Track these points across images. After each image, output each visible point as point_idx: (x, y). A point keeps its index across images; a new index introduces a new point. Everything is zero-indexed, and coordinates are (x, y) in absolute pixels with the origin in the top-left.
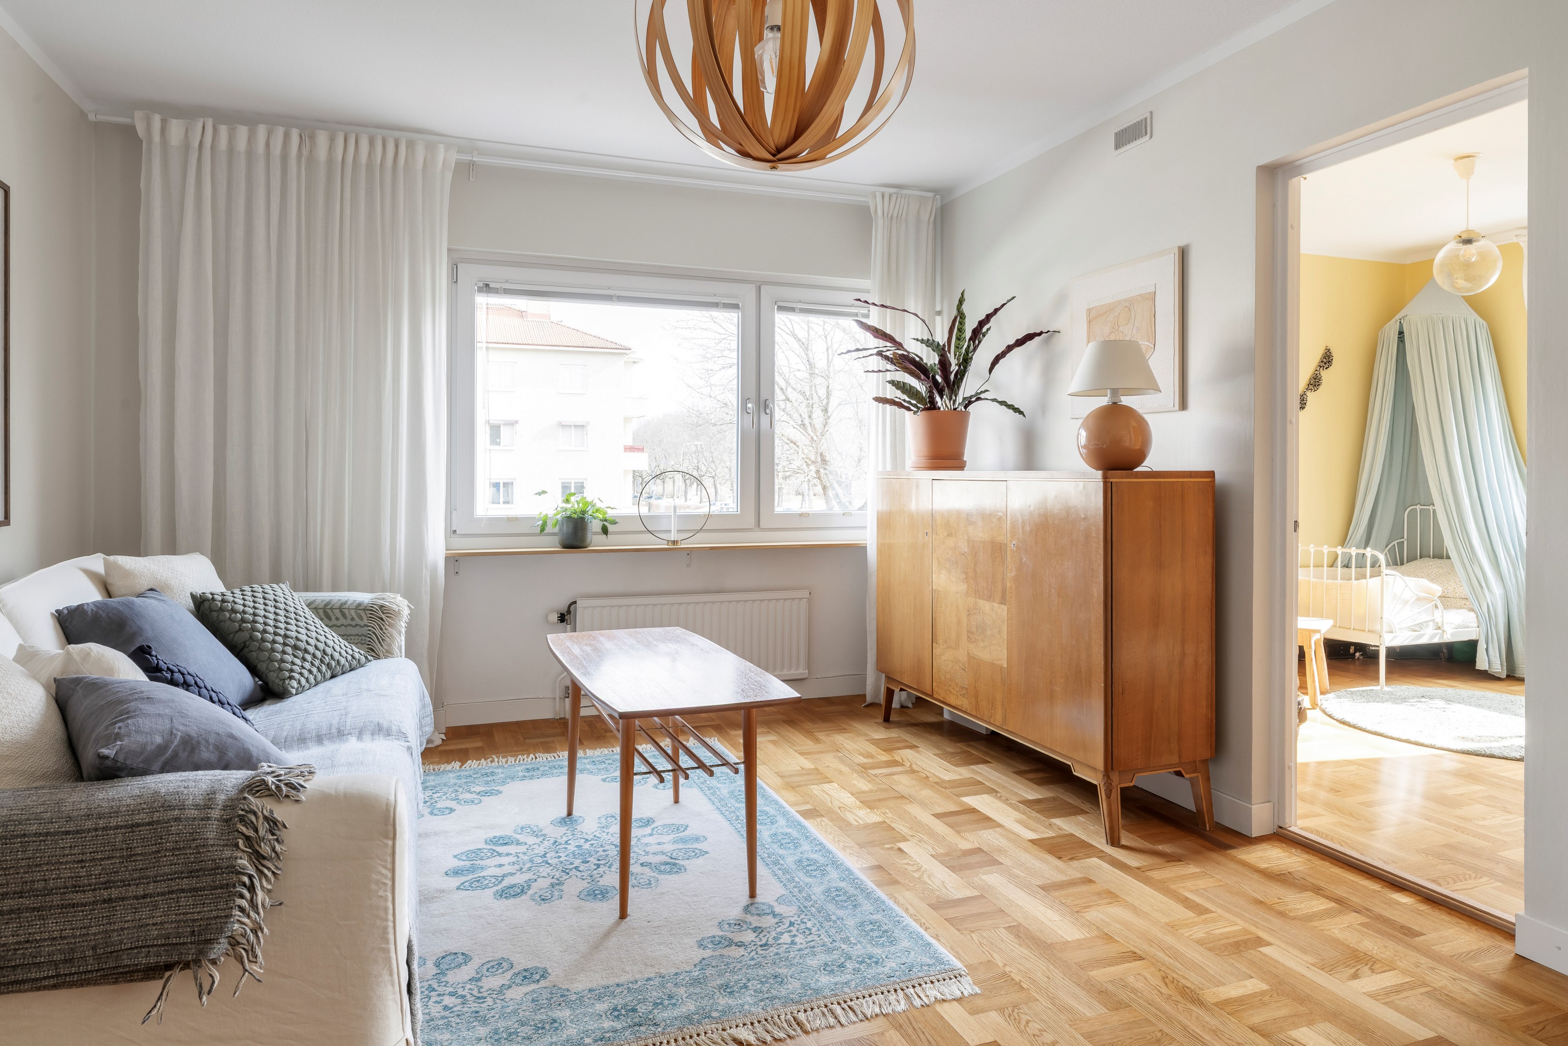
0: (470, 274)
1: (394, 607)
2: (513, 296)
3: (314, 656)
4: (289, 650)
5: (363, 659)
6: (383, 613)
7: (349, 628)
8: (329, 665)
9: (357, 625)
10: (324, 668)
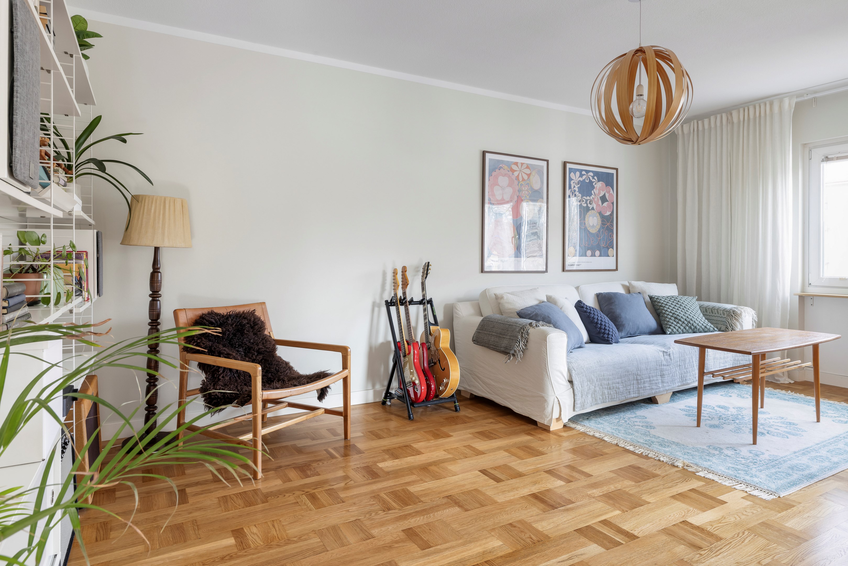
0: (818, 154)
1: (739, 312)
2: (842, 160)
3: (683, 322)
4: (673, 318)
5: (712, 329)
6: (733, 314)
7: (719, 318)
8: (690, 327)
9: (722, 317)
10: (687, 328)
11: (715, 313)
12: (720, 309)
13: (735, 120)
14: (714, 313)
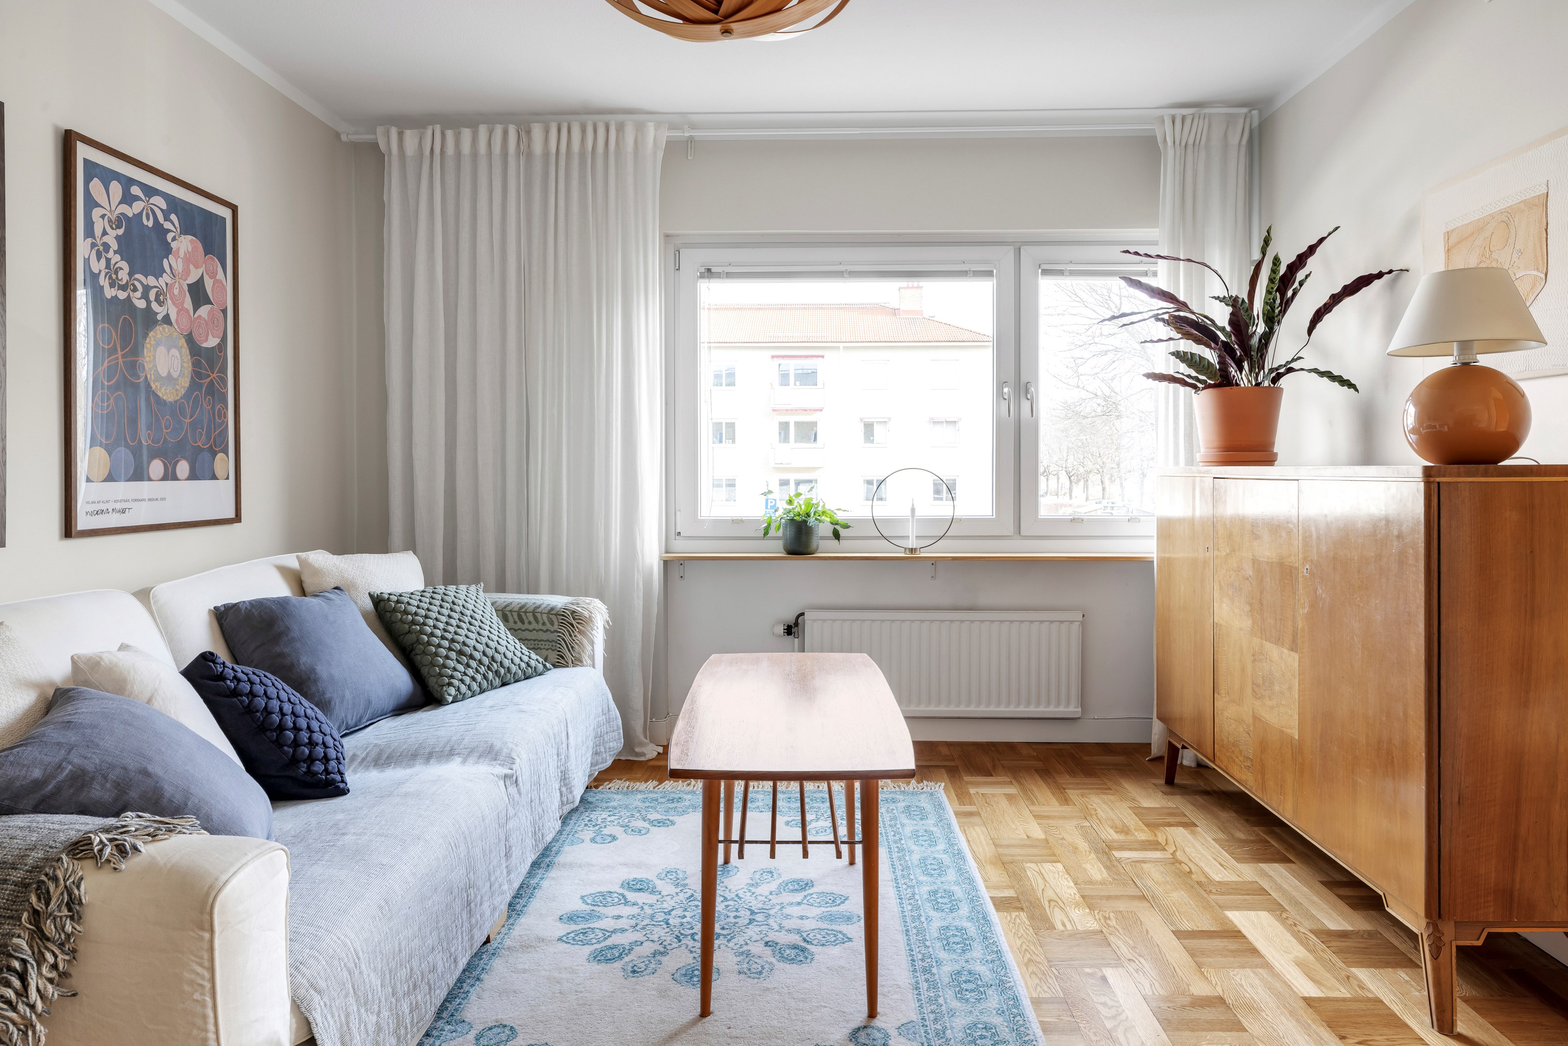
0: (692, 259)
1: (586, 613)
2: (736, 280)
3: (480, 662)
4: (453, 655)
5: (540, 667)
6: (574, 619)
7: (540, 633)
8: (497, 673)
9: (547, 630)
10: (490, 675)
11: (530, 623)
12: (540, 610)
13: (538, 147)
14: (526, 621)
